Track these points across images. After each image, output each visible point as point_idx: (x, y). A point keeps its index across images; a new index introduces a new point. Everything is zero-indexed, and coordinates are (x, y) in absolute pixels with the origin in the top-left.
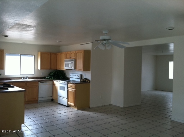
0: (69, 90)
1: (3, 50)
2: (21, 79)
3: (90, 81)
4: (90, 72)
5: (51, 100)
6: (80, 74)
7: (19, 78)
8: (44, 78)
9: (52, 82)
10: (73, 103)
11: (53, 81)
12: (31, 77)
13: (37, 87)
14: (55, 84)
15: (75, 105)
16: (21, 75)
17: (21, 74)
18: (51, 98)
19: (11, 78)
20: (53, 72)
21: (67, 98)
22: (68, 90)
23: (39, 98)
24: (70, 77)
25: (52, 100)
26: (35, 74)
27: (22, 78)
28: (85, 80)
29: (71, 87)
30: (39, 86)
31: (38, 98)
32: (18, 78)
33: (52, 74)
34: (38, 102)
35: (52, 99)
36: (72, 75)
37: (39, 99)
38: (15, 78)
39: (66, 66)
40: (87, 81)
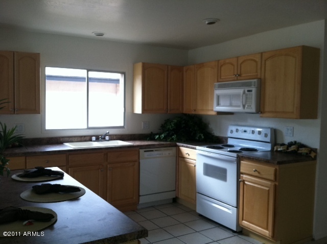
0: (244, 181)
1: (39, 54)
2: (91, 140)
3: (315, 150)
4: (318, 122)
5: (171, 201)
6: (272, 129)
7: (85, 136)
8: (150, 137)
9: (174, 149)
10: (267, 229)
11: (178, 147)
12: (116, 135)
13: (137, 163)
14: (187, 156)
15: (273, 236)
16: (89, 128)
17: (90, 126)
18: (172, 195)
19: (63, 137)
20: (175, 121)
21: (237, 207)
22: (239, 182)
23: (141, 197)
24: (229, 135)
25: (175, 200)
26: (125, 127)
27: (94, 138)
28: (293, 148)
29: (256, 174)
30: (140, 161)
31: (139, 196)
32: (81, 137)
33: (171, 126)
34: (139, 207)
35: (174, 197)
36: (237, 131)
37: (143, 200)
38: (73, 139)
39: (218, 104)
40: (303, 151)
